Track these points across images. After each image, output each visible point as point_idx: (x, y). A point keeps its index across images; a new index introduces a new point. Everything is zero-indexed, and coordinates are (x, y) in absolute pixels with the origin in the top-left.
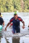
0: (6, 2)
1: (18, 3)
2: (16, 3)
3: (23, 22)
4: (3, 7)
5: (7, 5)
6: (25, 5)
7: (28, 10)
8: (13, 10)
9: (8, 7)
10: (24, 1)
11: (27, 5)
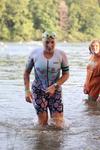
0: (8, 7)
2: (40, 11)
5: (10, 17)
6: (70, 18)
7: (81, 35)
8: (30, 35)
9: (13, 24)
10: (69, 5)
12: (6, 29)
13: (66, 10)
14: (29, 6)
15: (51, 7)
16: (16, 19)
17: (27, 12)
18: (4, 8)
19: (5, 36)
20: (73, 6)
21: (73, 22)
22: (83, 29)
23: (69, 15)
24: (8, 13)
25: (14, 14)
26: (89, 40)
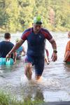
0: (21, 13)
1: (44, 13)
3: (53, 43)
4: (14, 23)
7: (62, 28)
9: (24, 22)
10: (55, 11)
12: (20, 25)
13: (54, 14)
14: (33, 12)
15: (45, 12)
16: (25, 20)
17: (31, 15)
18: (19, 14)
19: (20, 29)
20: (58, 12)
21: (57, 21)
22: (63, 25)
23: (55, 17)
24: (21, 16)
25: (24, 17)
26: (67, 31)
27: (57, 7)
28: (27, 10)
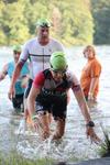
0: (4, 13)
1: (42, 15)
2: (35, 17)
5: (7, 23)
6: (63, 24)
7: (74, 40)
9: (10, 30)
10: (62, 11)
11: (72, 23)
13: (60, 17)
14: (24, 13)
15: (45, 13)
16: (12, 25)
17: (22, 18)
19: (3, 41)
20: (65, 13)
21: (65, 27)
22: (75, 35)
23: (62, 21)
24: (5, 19)
25: (10, 20)
26: (81, 45)
27: (65, 4)
28: (15, 9)
